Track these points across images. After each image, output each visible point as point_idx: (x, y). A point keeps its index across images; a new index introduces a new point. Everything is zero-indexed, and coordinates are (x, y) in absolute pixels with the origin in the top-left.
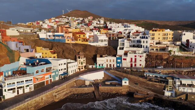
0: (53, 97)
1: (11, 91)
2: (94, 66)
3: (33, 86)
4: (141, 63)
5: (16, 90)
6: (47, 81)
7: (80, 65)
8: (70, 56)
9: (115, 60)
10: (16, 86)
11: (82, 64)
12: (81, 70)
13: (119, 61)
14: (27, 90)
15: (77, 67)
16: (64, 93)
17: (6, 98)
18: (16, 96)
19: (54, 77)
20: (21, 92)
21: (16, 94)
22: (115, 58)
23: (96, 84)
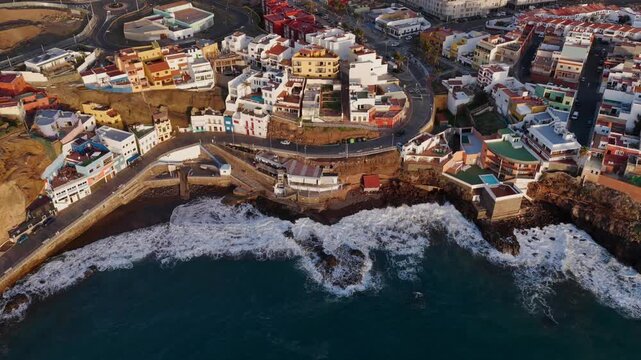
0: (118, 199)
1: (64, 201)
2: (188, 130)
3: (89, 188)
4: (260, 131)
5: (69, 198)
6: (108, 177)
7: (162, 133)
8: (143, 118)
9: (222, 121)
10: (67, 194)
11: (164, 130)
12: (165, 139)
13: (228, 123)
14: (82, 195)
15: (157, 138)
16: (135, 191)
17: (59, 210)
18: (70, 206)
19: (118, 167)
20: (75, 199)
21: (69, 202)
22: (222, 118)
23: (185, 169)
